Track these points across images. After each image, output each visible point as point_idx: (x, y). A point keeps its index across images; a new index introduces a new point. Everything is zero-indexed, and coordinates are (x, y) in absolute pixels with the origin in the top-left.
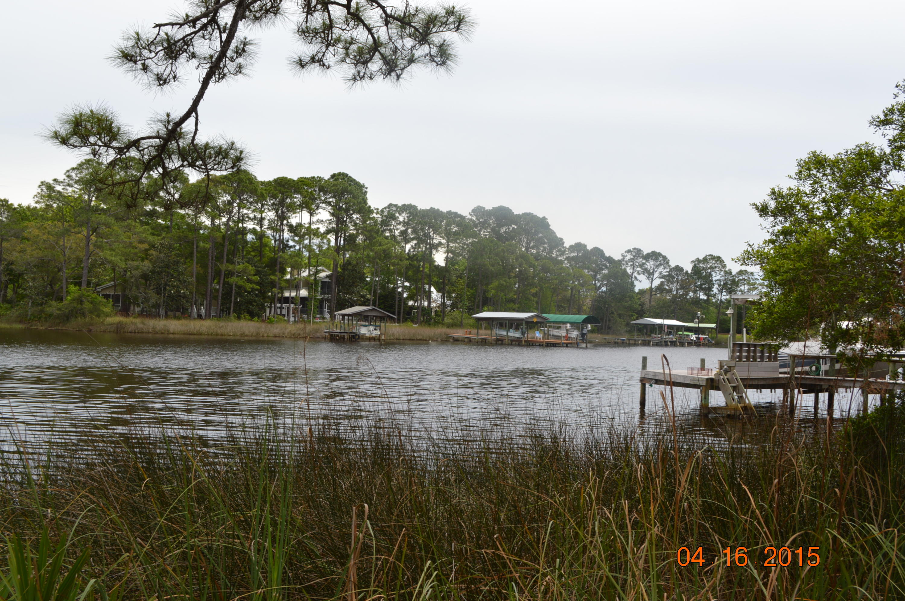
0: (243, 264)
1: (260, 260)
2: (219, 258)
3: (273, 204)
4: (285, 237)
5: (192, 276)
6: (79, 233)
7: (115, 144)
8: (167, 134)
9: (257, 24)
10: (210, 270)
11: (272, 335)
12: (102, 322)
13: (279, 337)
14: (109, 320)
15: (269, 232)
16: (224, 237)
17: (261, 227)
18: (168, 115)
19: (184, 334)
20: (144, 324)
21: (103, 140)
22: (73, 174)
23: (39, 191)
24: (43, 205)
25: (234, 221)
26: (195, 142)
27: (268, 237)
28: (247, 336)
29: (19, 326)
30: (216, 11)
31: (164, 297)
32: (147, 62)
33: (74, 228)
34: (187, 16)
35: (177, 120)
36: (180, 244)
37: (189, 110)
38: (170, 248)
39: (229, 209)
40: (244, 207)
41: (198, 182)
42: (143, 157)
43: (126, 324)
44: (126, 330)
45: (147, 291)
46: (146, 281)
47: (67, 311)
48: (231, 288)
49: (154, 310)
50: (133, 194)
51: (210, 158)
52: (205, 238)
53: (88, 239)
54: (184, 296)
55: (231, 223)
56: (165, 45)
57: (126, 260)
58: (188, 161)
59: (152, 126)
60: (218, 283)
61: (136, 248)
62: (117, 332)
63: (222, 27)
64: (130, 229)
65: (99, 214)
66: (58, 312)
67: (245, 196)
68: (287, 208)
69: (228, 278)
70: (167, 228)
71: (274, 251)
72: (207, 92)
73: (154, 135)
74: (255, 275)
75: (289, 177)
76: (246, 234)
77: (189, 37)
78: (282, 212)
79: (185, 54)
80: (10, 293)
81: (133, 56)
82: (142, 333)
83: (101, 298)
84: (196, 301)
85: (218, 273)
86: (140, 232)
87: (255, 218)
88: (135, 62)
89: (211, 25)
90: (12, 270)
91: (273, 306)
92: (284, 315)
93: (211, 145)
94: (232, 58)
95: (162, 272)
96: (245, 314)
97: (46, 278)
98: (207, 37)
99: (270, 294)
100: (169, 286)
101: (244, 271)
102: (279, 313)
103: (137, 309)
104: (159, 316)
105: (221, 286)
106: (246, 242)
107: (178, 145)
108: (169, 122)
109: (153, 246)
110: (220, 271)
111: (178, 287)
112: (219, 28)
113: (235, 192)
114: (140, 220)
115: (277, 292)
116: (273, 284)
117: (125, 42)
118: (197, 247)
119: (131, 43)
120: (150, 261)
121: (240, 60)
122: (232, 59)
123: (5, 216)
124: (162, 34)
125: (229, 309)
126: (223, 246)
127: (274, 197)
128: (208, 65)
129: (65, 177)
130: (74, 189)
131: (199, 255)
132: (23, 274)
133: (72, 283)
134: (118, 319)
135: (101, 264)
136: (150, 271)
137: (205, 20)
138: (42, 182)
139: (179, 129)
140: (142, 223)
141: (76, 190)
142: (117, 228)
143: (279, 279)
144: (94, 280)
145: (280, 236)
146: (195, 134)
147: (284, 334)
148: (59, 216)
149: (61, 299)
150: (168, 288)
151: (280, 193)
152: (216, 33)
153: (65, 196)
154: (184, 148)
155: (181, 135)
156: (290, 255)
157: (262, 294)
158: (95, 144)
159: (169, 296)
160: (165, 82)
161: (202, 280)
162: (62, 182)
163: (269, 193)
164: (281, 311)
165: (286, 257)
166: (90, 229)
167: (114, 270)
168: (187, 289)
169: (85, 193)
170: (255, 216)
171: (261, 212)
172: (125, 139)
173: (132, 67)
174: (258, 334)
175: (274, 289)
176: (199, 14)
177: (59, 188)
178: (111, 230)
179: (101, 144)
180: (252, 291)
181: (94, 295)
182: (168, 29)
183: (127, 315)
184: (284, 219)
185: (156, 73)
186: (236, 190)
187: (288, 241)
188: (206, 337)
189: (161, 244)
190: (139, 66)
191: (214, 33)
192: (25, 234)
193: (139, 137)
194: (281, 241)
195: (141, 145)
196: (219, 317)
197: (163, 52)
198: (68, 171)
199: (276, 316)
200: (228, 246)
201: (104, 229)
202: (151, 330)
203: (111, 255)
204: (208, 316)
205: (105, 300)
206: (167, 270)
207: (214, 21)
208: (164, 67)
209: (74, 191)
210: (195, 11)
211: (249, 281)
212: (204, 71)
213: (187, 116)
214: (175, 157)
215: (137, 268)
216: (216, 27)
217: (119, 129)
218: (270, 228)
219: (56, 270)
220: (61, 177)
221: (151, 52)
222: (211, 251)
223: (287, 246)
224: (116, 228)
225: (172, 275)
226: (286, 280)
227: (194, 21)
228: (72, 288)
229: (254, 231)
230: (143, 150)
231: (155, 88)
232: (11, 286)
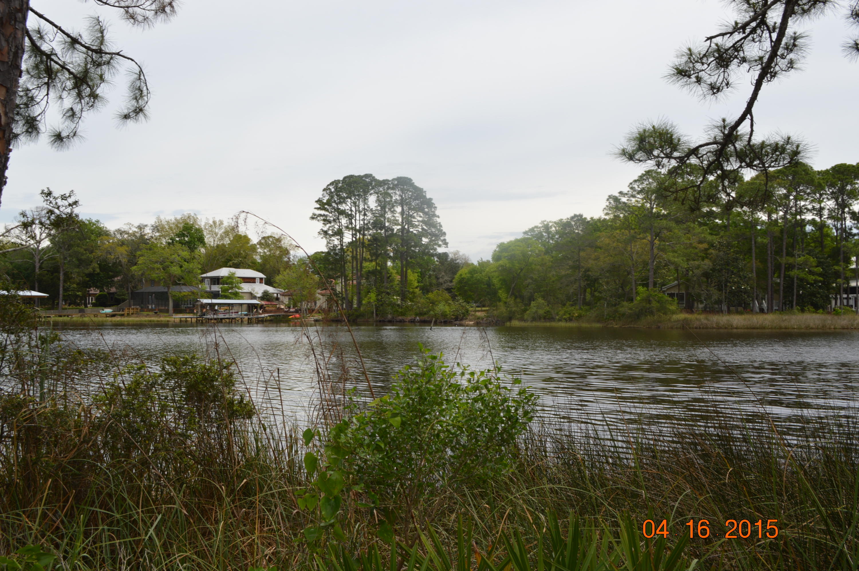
0: (804, 256)
1: (822, 251)
2: (778, 252)
3: (832, 193)
4: (847, 225)
5: (752, 271)
6: (644, 238)
7: (676, 154)
8: (723, 139)
9: (806, 17)
10: (769, 265)
11: (839, 327)
12: (669, 320)
13: (847, 329)
14: (675, 317)
15: (830, 222)
16: (782, 231)
17: (821, 218)
18: (724, 120)
19: (747, 328)
20: (708, 320)
21: (665, 152)
22: (636, 186)
23: (608, 204)
24: (612, 216)
25: (792, 214)
26: (751, 144)
27: (828, 227)
28: (812, 328)
29: (598, 325)
30: (764, 14)
31: (726, 293)
32: (701, 74)
33: (640, 234)
34: (736, 23)
35: (733, 124)
36: (738, 241)
37: (744, 112)
38: (729, 245)
39: (786, 203)
40: (802, 199)
41: (752, 179)
42: (702, 163)
43: (691, 320)
44: (691, 326)
45: (709, 288)
46: (707, 279)
47: (637, 310)
48: (793, 281)
49: (716, 306)
50: (695, 198)
51: (767, 156)
52: (764, 233)
53: (652, 243)
54: (745, 292)
55: (788, 217)
56: (717, 55)
57: (688, 260)
58: (746, 162)
59: (709, 132)
60: (779, 277)
61: (696, 248)
62: (683, 328)
63: (771, 27)
64: (689, 231)
65: (661, 220)
66: (630, 311)
67: (801, 188)
68: (848, 195)
69: (788, 272)
70: (725, 227)
71: (836, 241)
72: (761, 93)
73: (711, 141)
74: (817, 266)
75: (848, 163)
76: (805, 225)
77: (740, 43)
78: (843, 200)
79: (736, 60)
80: (588, 297)
81: (687, 71)
82: (707, 328)
83: (666, 297)
84: (757, 296)
85: (778, 267)
86: (699, 233)
87: (814, 208)
88: (689, 76)
89: (760, 28)
90: (589, 276)
91: (838, 297)
92: (852, 306)
93: (767, 142)
94: (783, 55)
95: (722, 270)
96: (809, 307)
97: (617, 281)
98: (756, 40)
99: (834, 285)
100: (730, 282)
101: (805, 263)
102: (845, 303)
103: (701, 306)
104: (722, 312)
105: (782, 279)
106: (805, 234)
107: (735, 148)
108: (725, 127)
109: (712, 246)
110: (780, 265)
111: (738, 282)
112: (768, 29)
113: (790, 185)
114: (699, 222)
115: (842, 282)
116: (837, 275)
117: (679, 60)
118: (755, 243)
119: (685, 59)
120: (710, 259)
121: (792, 56)
122: (783, 57)
123: (581, 229)
124: (713, 45)
125: (791, 302)
126: (781, 239)
127: (832, 185)
128: (760, 67)
129: (628, 189)
130: (637, 199)
131: (757, 251)
132: (598, 279)
133: (640, 285)
134: (682, 316)
135: (665, 266)
136: (711, 270)
137: (754, 24)
138: (609, 196)
139: (735, 133)
140: (701, 224)
141: (639, 200)
142: (678, 231)
143: (844, 269)
144: (660, 281)
145: (842, 225)
146: (751, 135)
147: (852, 325)
148: (626, 225)
149: (631, 300)
150: (729, 284)
151: (839, 180)
152: (766, 34)
153: (629, 207)
154: (741, 149)
155: (737, 138)
156: (855, 243)
157: (826, 285)
158: (658, 157)
159: (730, 292)
160: (718, 90)
161: (762, 274)
162: (626, 194)
163: (827, 182)
164: (848, 302)
165: (850, 245)
166: (654, 234)
167: (677, 270)
168: (748, 285)
169: (647, 202)
170: (813, 207)
171: (820, 202)
172: (684, 148)
173: (687, 81)
174: (824, 326)
175: (838, 280)
176: (748, 19)
177: (624, 199)
178: (672, 233)
179: (663, 156)
180: (815, 283)
181: (661, 295)
182: (719, 40)
183: (692, 312)
184: (846, 207)
185: (709, 83)
186: (791, 182)
187: (851, 229)
188: (770, 330)
189: (719, 242)
190: (693, 79)
191: (764, 35)
192: (598, 243)
193: (697, 145)
194: (843, 230)
195: (700, 152)
196: (781, 310)
197: (714, 62)
198: (631, 184)
199: (842, 306)
200: (786, 240)
201: (665, 233)
202: (714, 326)
203: (674, 257)
204: (770, 310)
205: (670, 299)
206: (727, 267)
207: (763, 23)
208: (716, 76)
209: (637, 201)
210: (744, 17)
211: (811, 272)
212: (756, 73)
213: (742, 119)
214: (732, 159)
215: (698, 267)
216: (765, 28)
217: (679, 140)
218: (830, 217)
219: (626, 273)
220: (626, 189)
221: (703, 64)
222: (769, 246)
223: (851, 234)
224: (676, 231)
225: (732, 272)
226: (852, 269)
227: (744, 27)
228: (641, 289)
229: (813, 222)
230: (702, 156)
231: (710, 98)
232: (588, 290)
